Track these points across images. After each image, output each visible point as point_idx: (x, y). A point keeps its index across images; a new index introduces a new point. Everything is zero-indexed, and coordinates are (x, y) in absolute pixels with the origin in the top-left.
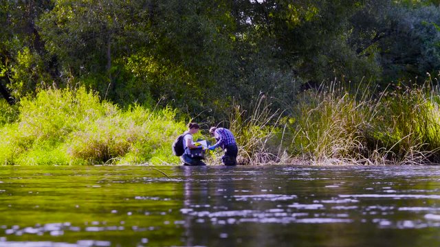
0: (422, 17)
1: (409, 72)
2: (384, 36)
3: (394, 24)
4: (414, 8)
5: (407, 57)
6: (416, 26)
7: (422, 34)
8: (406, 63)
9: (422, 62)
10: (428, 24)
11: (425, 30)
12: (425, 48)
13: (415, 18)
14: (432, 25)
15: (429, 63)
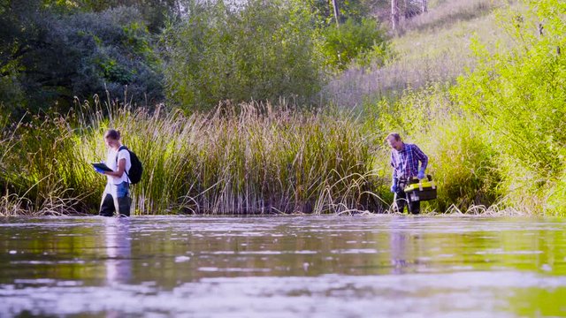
0: (78, 26)
1: (61, 96)
2: (29, 50)
3: (43, 35)
4: (70, 14)
5: (59, 76)
6: (71, 38)
7: (79, 48)
8: (59, 84)
9: (77, 83)
10: (86, 35)
11: (82, 43)
12: (81, 67)
13: (70, 28)
14: (90, 36)
15: (87, 85)
